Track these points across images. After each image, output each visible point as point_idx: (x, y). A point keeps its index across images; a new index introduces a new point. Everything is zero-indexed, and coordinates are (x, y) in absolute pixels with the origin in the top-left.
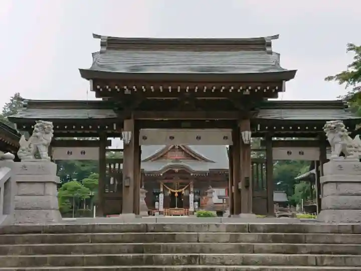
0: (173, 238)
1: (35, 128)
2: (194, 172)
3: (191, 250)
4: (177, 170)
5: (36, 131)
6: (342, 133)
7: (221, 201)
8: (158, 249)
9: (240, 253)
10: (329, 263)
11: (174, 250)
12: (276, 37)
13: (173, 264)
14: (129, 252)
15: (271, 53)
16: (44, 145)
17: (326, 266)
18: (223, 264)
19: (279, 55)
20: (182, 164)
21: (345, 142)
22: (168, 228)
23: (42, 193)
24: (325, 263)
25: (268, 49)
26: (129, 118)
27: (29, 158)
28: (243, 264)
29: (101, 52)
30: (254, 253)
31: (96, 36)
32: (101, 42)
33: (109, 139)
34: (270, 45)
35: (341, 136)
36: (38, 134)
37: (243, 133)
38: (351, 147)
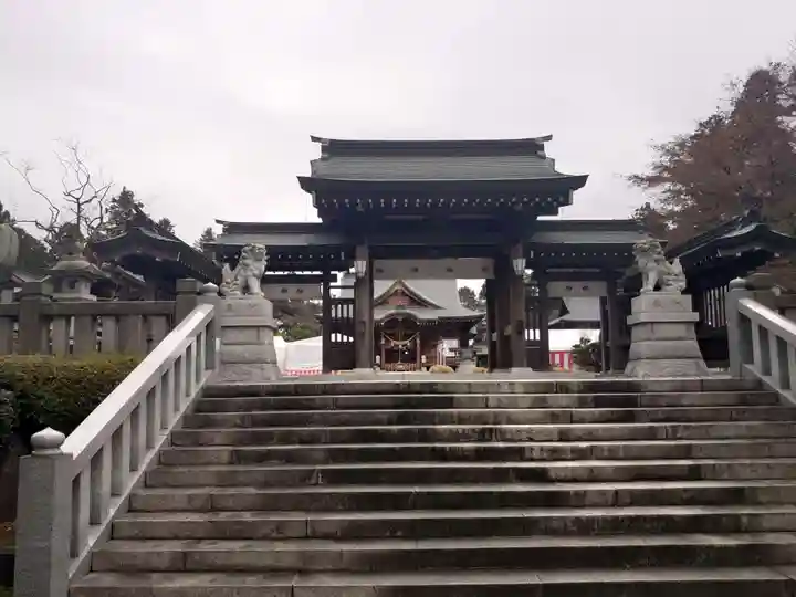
0: (450, 403)
1: (244, 254)
2: (421, 321)
3: (479, 419)
4: (400, 319)
5: (244, 258)
6: (656, 256)
7: (453, 354)
8: (431, 419)
9: (552, 423)
10: (685, 435)
11: (455, 419)
12: (549, 138)
13: (458, 441)
14: (390, 423)
15: (544, 157)
16: (255, 276)
17: (680, 439)
18: (531, 440)
19: (553, 160)
20: (408, 311)
21: (662, 268)
22: (440, 388)
23: (255, 340)
24: (678, 435)
25: (540, 153)
26: (362, 243)
27: (235, 294)
28: (560, 440)
29: (323, 159)
30: (572, 422)
31: (314, 139)
32: (322, 147)
33: (332, 272)
34: (542, 148)
35: (656, 261)
36: (247, 261)
37: (515, 262)
38: (669, 274)
